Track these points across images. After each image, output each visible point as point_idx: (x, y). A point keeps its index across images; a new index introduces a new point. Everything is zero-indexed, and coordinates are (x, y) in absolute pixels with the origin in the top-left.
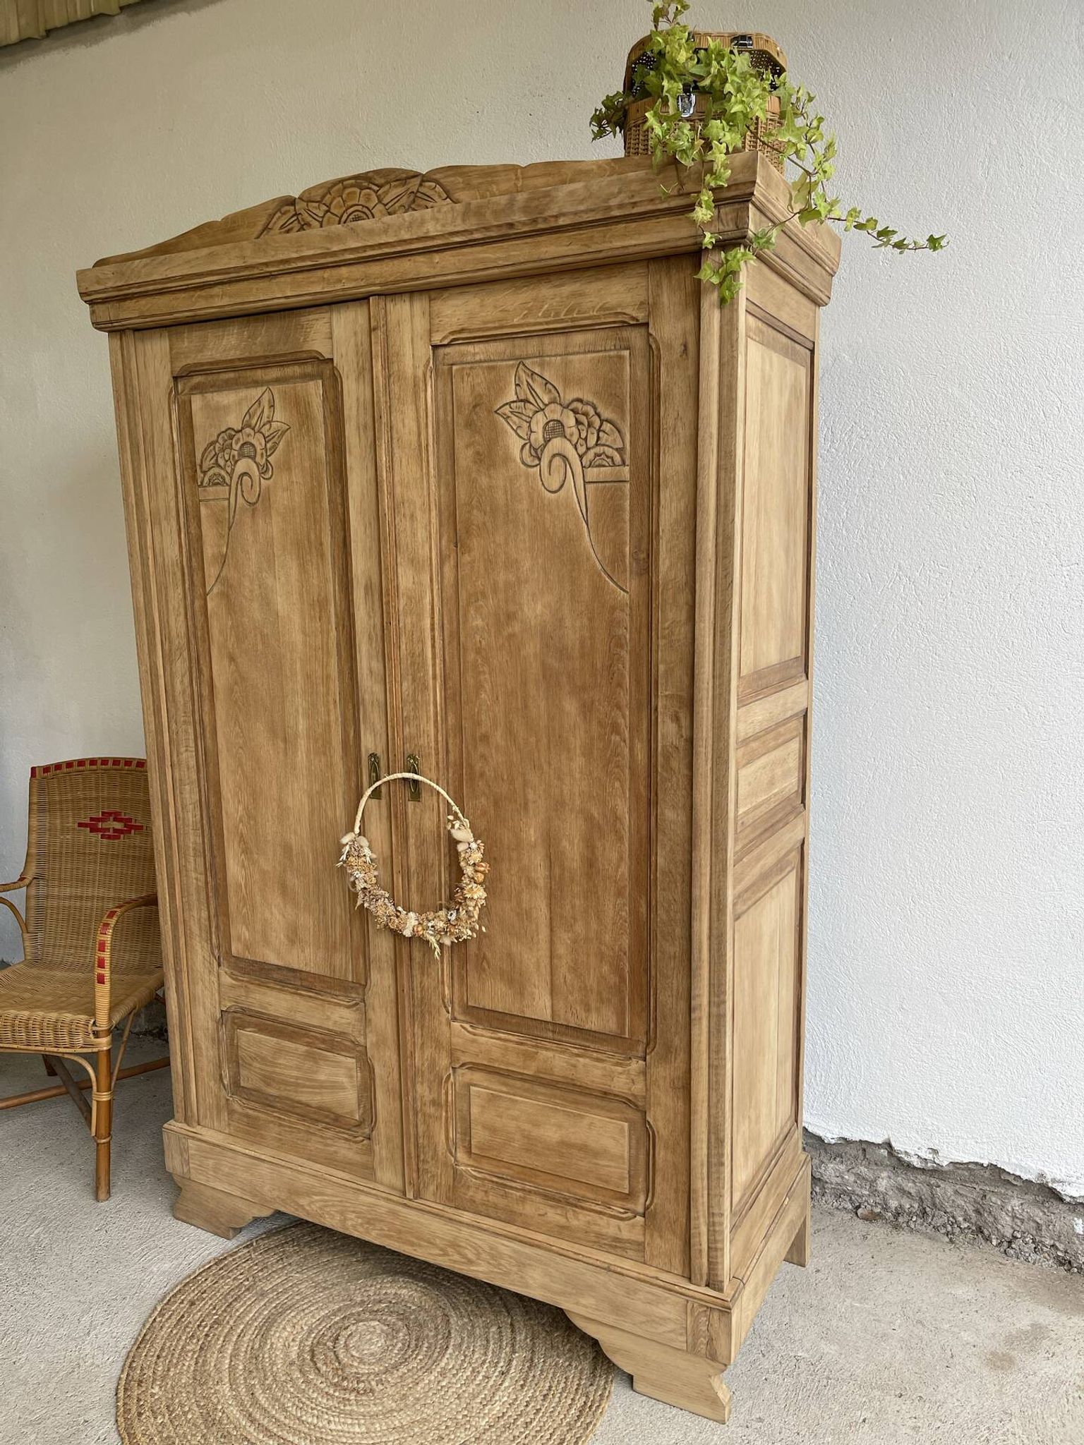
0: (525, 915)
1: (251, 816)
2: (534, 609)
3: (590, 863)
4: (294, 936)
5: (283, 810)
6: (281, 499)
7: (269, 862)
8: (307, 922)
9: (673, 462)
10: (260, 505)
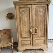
0: (39, 32)
1: (23, 30)
2: (40, 19)
3: (42, 29)
4: (26, 36)
5: (25, 30)
6: (26, 14)
7: (24, 32)
8: (27, 35)
9: (46, 12)
10: (24, 14)
